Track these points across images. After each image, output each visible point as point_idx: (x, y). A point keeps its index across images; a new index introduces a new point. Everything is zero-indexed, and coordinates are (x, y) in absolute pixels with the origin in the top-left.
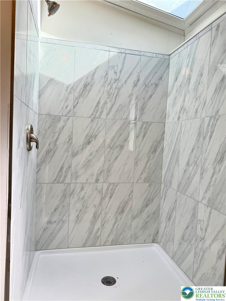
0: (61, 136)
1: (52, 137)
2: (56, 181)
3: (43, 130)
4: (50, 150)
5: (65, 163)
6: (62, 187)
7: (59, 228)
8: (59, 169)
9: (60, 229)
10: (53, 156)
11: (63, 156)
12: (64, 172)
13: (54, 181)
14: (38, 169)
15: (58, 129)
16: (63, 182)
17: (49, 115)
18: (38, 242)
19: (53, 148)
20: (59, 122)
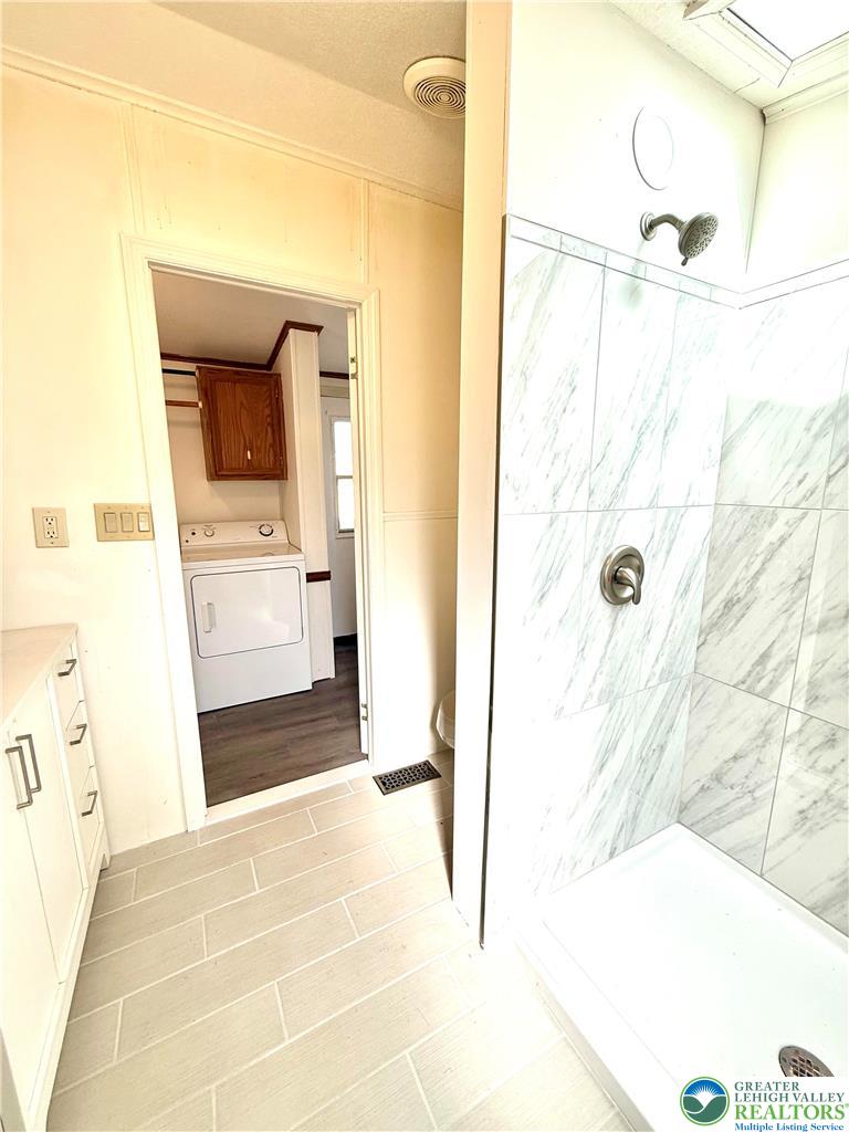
0: (770, 567)
1: (746, 566)
2: (747, 685)
3: (723, 544)
4: (736, 598)
5: (777, 646)
6: (760, 708)
7: (742, 809)
8: (757, 657)
9: (742, 814)
10: (742, 616)
11: (772, 622)
12: (771, 671)
13: (738, 684)
14: (702, 640)
15: (765, 543)
16: (763, 695)
17: (742, 505)
18: (686, 807)
19: (745, 596)
20: (771, 525)
